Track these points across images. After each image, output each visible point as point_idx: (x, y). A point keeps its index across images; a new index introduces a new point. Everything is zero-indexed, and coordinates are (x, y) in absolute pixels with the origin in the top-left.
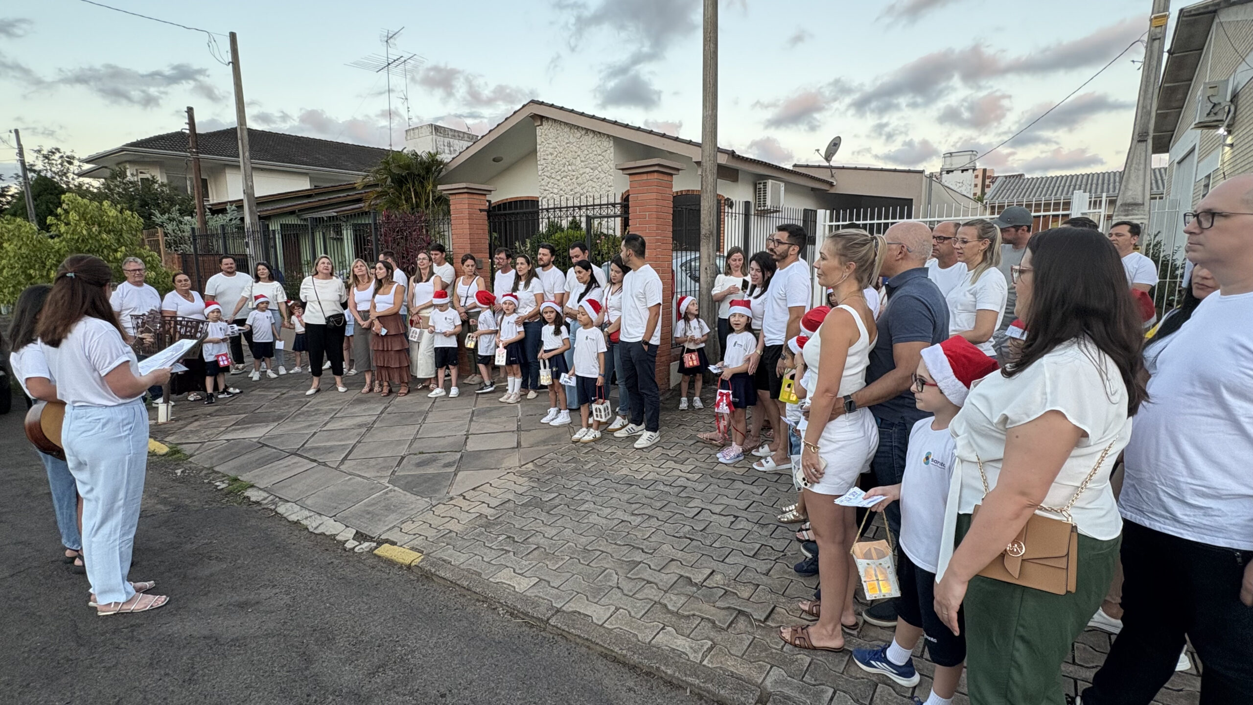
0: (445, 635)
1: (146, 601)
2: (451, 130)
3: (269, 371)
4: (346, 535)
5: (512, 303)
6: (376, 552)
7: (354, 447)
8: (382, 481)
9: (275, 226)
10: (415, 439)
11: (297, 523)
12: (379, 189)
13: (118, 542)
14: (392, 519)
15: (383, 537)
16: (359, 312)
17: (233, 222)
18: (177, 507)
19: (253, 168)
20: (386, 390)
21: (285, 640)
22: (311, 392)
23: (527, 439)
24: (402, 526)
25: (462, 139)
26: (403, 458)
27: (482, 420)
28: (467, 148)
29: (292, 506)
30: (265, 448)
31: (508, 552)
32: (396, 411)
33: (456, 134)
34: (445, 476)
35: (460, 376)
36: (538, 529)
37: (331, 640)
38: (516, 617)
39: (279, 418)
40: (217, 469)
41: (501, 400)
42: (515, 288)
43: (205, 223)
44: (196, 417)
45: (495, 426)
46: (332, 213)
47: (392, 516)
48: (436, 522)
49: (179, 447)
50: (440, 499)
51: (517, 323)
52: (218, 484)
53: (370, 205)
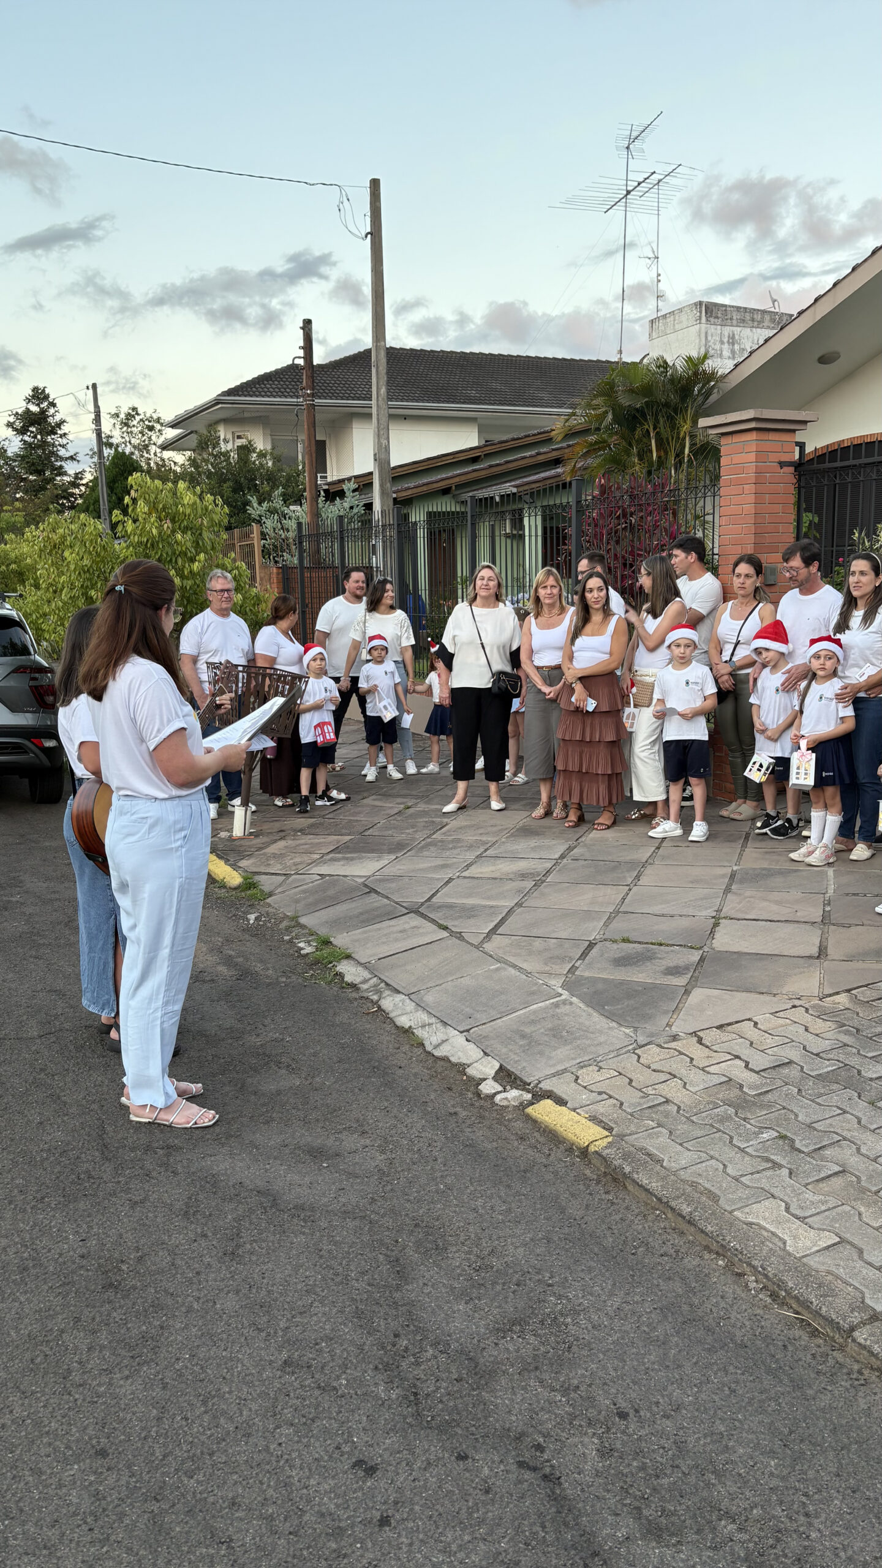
0: (637, 1298)
1: (187, 1113)
2: (738, 308)
3: (390, 767)
4: (485, 1068)
5: (832, 656)
6: (530, 1110)
7: (510, 912)
8: (552, 982)
9: (418, 515)
10: (617, 912)
11: (408, 1032)
12: (592, 438)
13: (159, 1014)
14: (563, 1055)
15: (546, 1086)
16: (538, 668)
17: (355, 510)
18: (245, 974)
19: (392, 417)
20: (573, 817)
21: (370, 1230)
22: (450, 807)
23: (840, 942)
24: (580, 1073)
25: (759, 324)
26: (591, 945)
27: (748, 893)
28: (766, 341)
29: (403, 1001)
30: (373, 895)
31: (776, 1166)
32: (587, 856)
33: (748, 317)
34: (665, 992)
35: (710, 801)
36: (847, 1134)
37: (441, 1250)
38: (783, 1304)
39: (398, 848)
40: (303, 920)
41: (793, 856)
42: (843, 625)
43: (316, 514)
44: (282, 834)
45: (775, 907)
46: (509, 488)
47: (562, 1052)
48: (641, 1077)
49: (257, 878)
50: (652, 1035)
51: (839, 698)
52: (302, 945)
53: (574, 471)
